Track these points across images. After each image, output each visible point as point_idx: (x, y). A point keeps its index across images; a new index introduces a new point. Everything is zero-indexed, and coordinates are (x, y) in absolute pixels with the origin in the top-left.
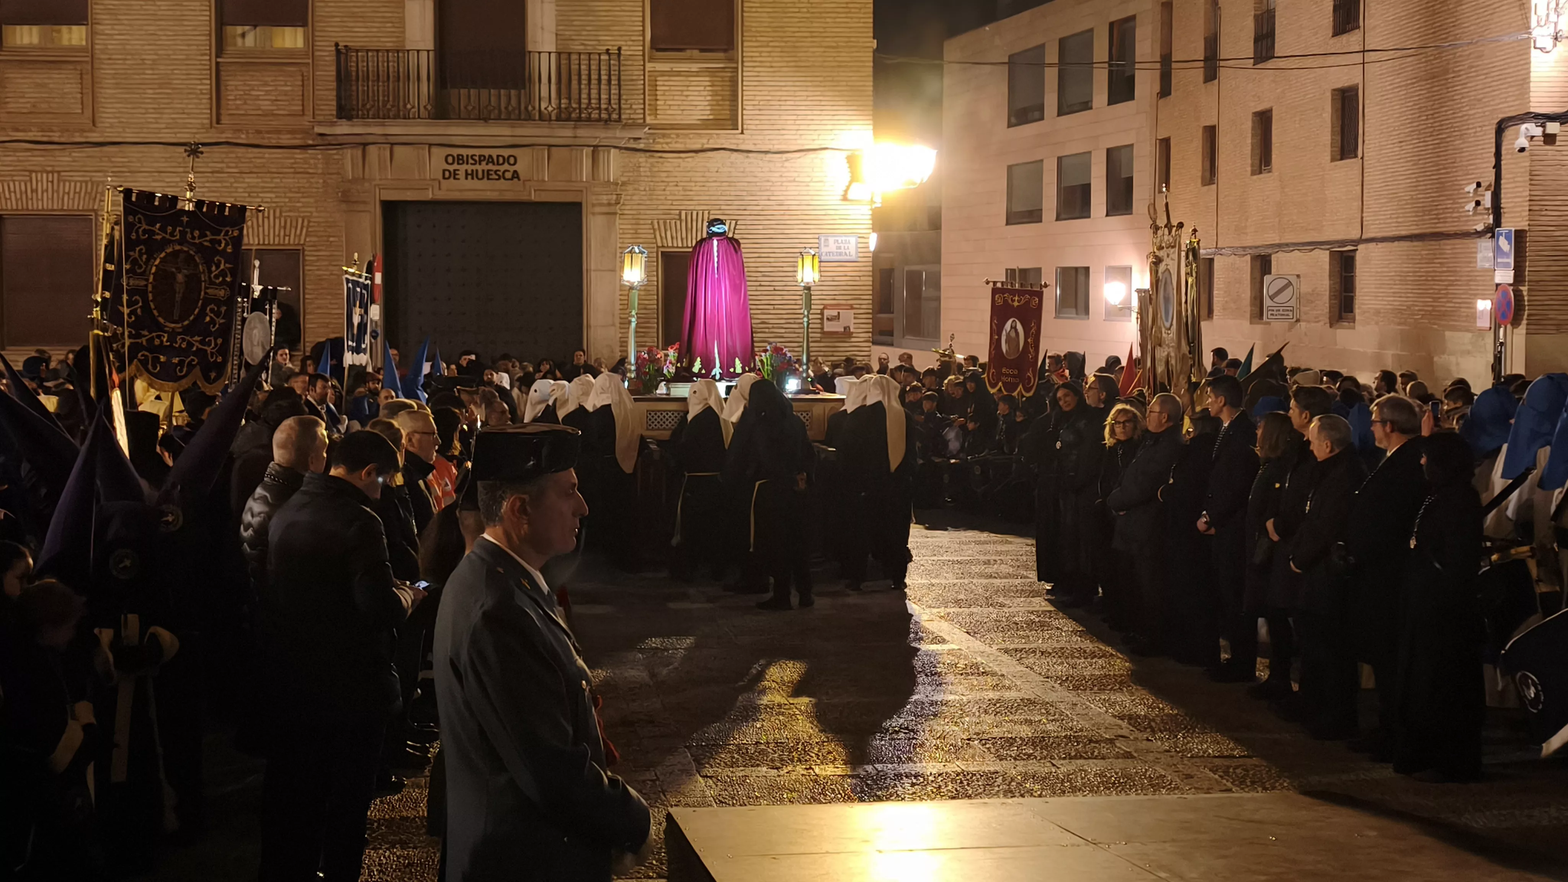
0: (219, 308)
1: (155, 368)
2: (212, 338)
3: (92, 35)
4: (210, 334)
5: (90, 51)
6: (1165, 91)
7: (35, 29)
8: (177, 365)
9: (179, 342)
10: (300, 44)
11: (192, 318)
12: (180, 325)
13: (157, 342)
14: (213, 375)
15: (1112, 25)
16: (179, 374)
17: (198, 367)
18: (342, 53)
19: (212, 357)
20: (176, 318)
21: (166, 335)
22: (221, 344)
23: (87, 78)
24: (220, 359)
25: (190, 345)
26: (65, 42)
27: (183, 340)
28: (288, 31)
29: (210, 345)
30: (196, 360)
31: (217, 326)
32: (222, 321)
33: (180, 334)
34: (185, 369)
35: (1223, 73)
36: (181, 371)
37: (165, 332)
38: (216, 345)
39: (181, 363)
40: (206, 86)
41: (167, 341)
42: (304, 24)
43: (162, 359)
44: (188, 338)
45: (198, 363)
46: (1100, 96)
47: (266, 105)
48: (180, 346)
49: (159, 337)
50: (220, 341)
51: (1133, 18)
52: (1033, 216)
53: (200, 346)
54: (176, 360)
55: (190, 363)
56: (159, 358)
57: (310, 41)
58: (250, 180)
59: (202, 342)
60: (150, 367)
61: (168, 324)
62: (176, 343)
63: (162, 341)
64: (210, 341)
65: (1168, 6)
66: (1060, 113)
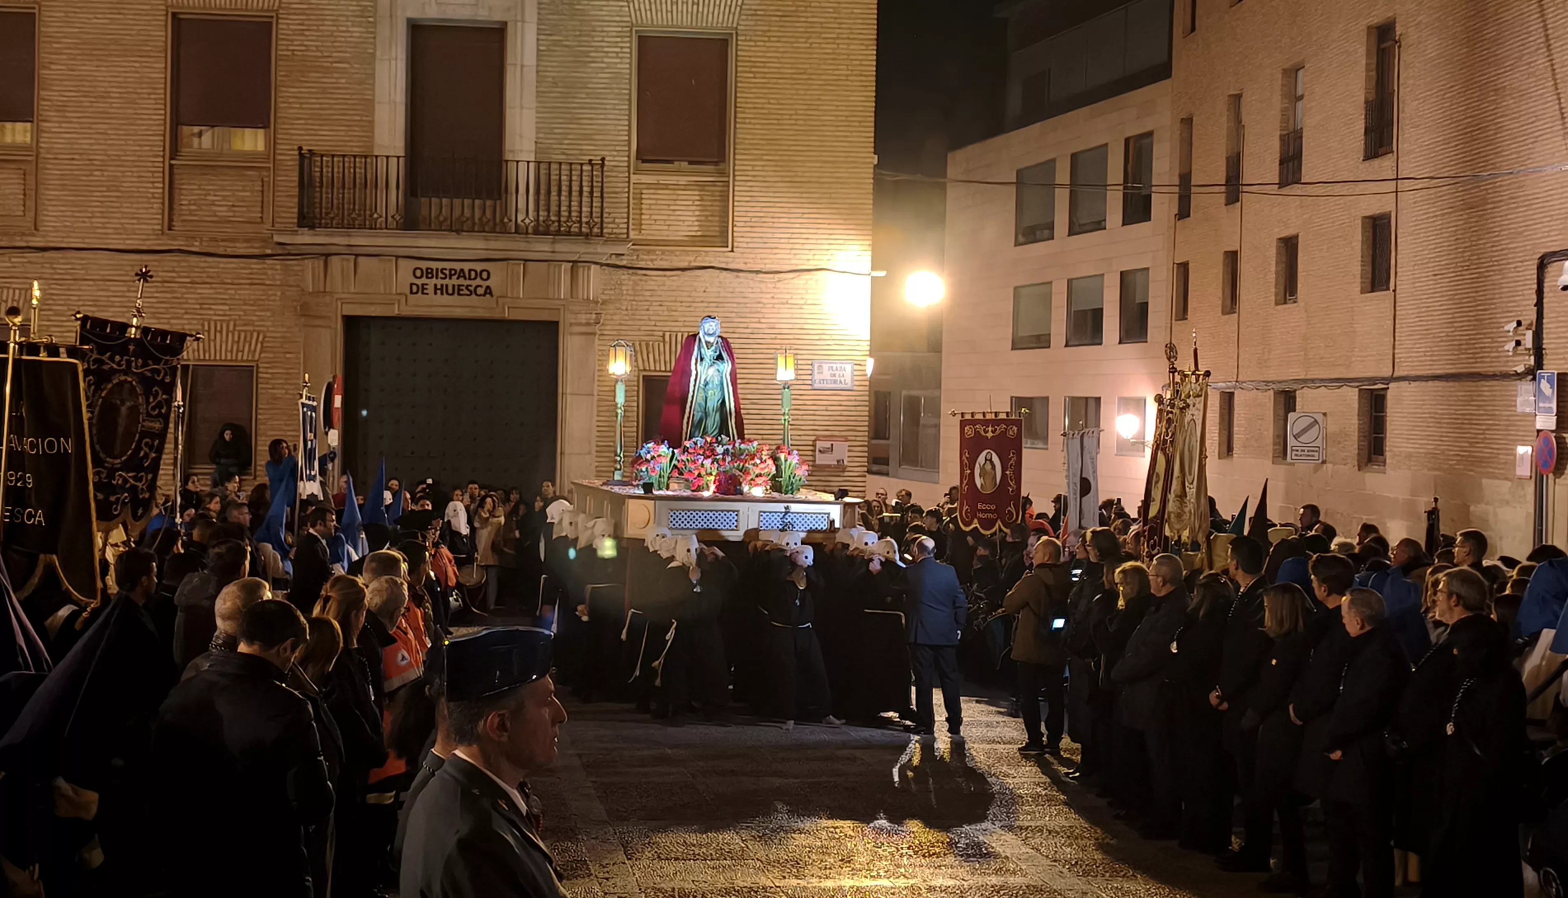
0: (153, 442)
2: (143, 474)
3: (37, 133)
4: (142, 469)
5: (35, 150)
6: (1184, 212)
8: (114, 503)
9: (117, 479)
10: (261, 147)
11: (128, 453)
12: (119, 460)
15: (1127, 141)
16: (114, 513)
17: (129, 504)
18: (305, 158)
19: (142, 494)
20: (116, 452)
21: (105, 471)
22: (151, 480)
23: (31, 180)
25: (125, 481)
26: (8, 140)
27: (120, 477)
28: (248, 133)
29: (141, 481)
30: (129, 498)
31: (150, 460)
33: (118, 470)
34: (119, 508)
35: (1245, 198)
36: (116, 510)
37: (104, 469)
38: (146, 480)
39: (117, 501)
40: (158, 188)
41: (105, 478)
42: (266, 126)
44: (125, 474)
45: (131, 501)
46: (1114, 216)
47: (222, 211)
48: (118, 482)
49: (98, 473)
50: (150, 476)
51: (1150, 134)
52: (1042, 341)
53: (133, 483)
54: (113, 498)
55: (123, 501)
57: (272, 143)
58: (205, 291)
59: (135, 478)
61: (108, 459)
62: (114, 479)
63: (100, 478)
65: (1188, 122)
66: (1071, 233)
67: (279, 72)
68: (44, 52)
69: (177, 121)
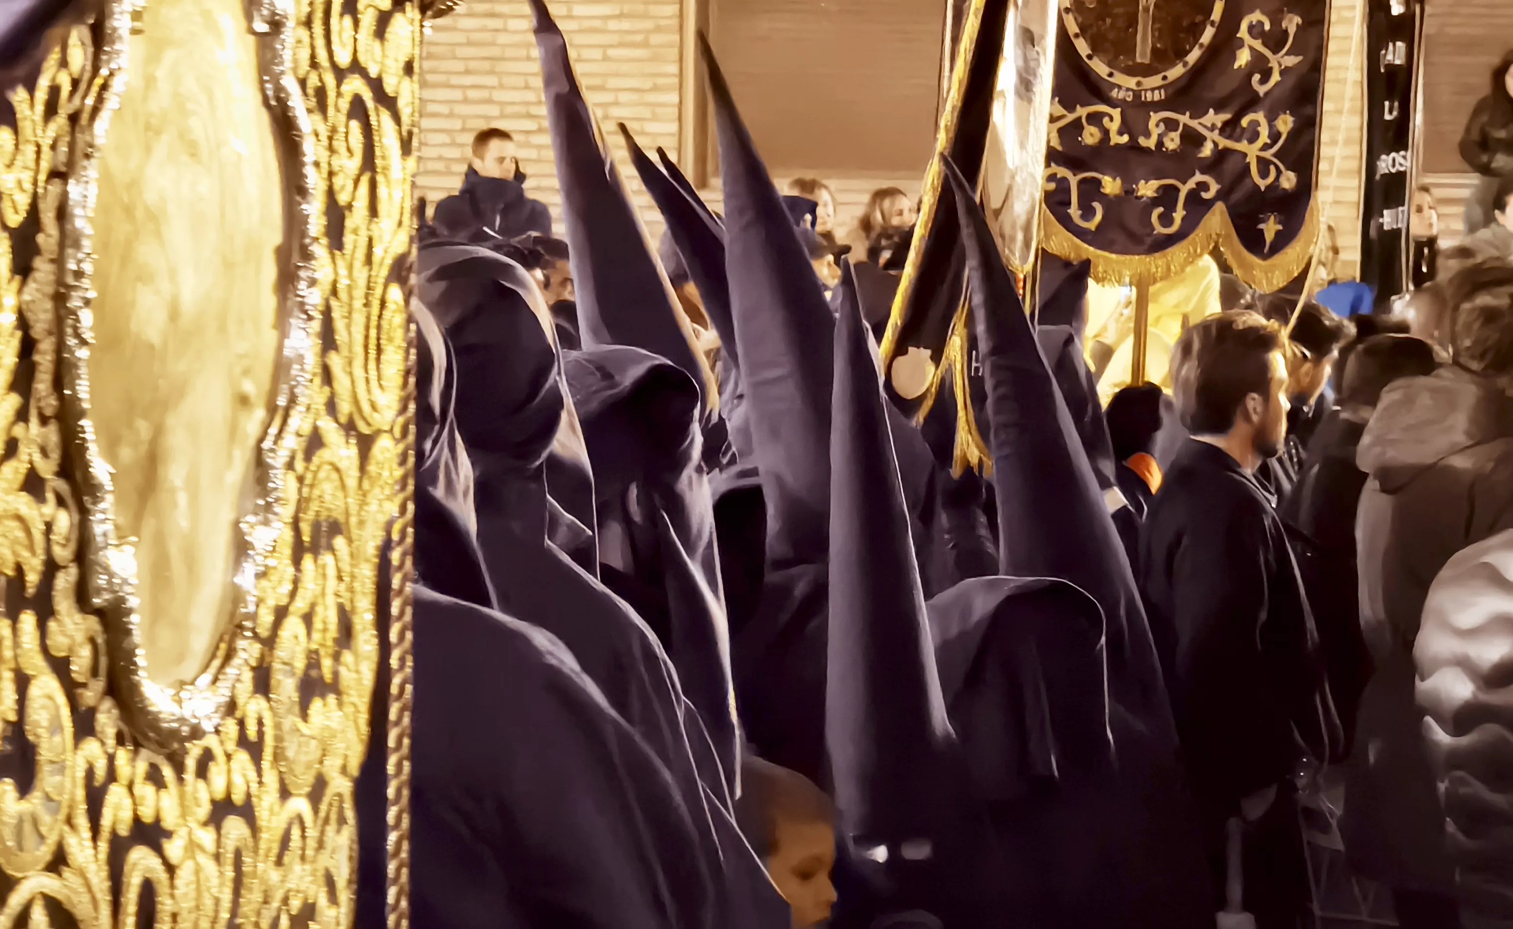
0: (1276, 22)
1: (1087, 212)
2: (1260, 116)
4: (1252, 102)
8: (1155, 202)
9: (1155, 132)
11: (1194, 56)
12: (1155, 81)
13: (1090, 136)
14: (1270, 228)
16: (1159, 229)
17: (1220, 206)
19: (1264, 174)
20: (1143, 55)
21: (1116, 113)
22: (1294, 134)
24: (1289, 180)
25: (1193, 139)
27: (1171, 125)
29: (1254, 137)
30: (1214, 187)
31: (1276, 77)
32: (1291, 61)
33: (1158, 106)
34: (1179, 215)
36: (1166, 220)
37: (1112, 104)
38: (1275, 136)
39: (1167, 197)
41: (1120, 133)
43: (1111, 185)
44: (1184, 119)
45: (1219, 196)
48: (1160, 144)
49: (1095, 119)
50: (1285, 123)
53: (1224, 143)
54: (1147, 189)
55: (1194, 198)
56: (1098, 183)
59: (1230, 129)
60: (1074, 211)
61: (1120, 78)
62: (1148, 135)
63: (1106, 132)
64: (1255, 124)
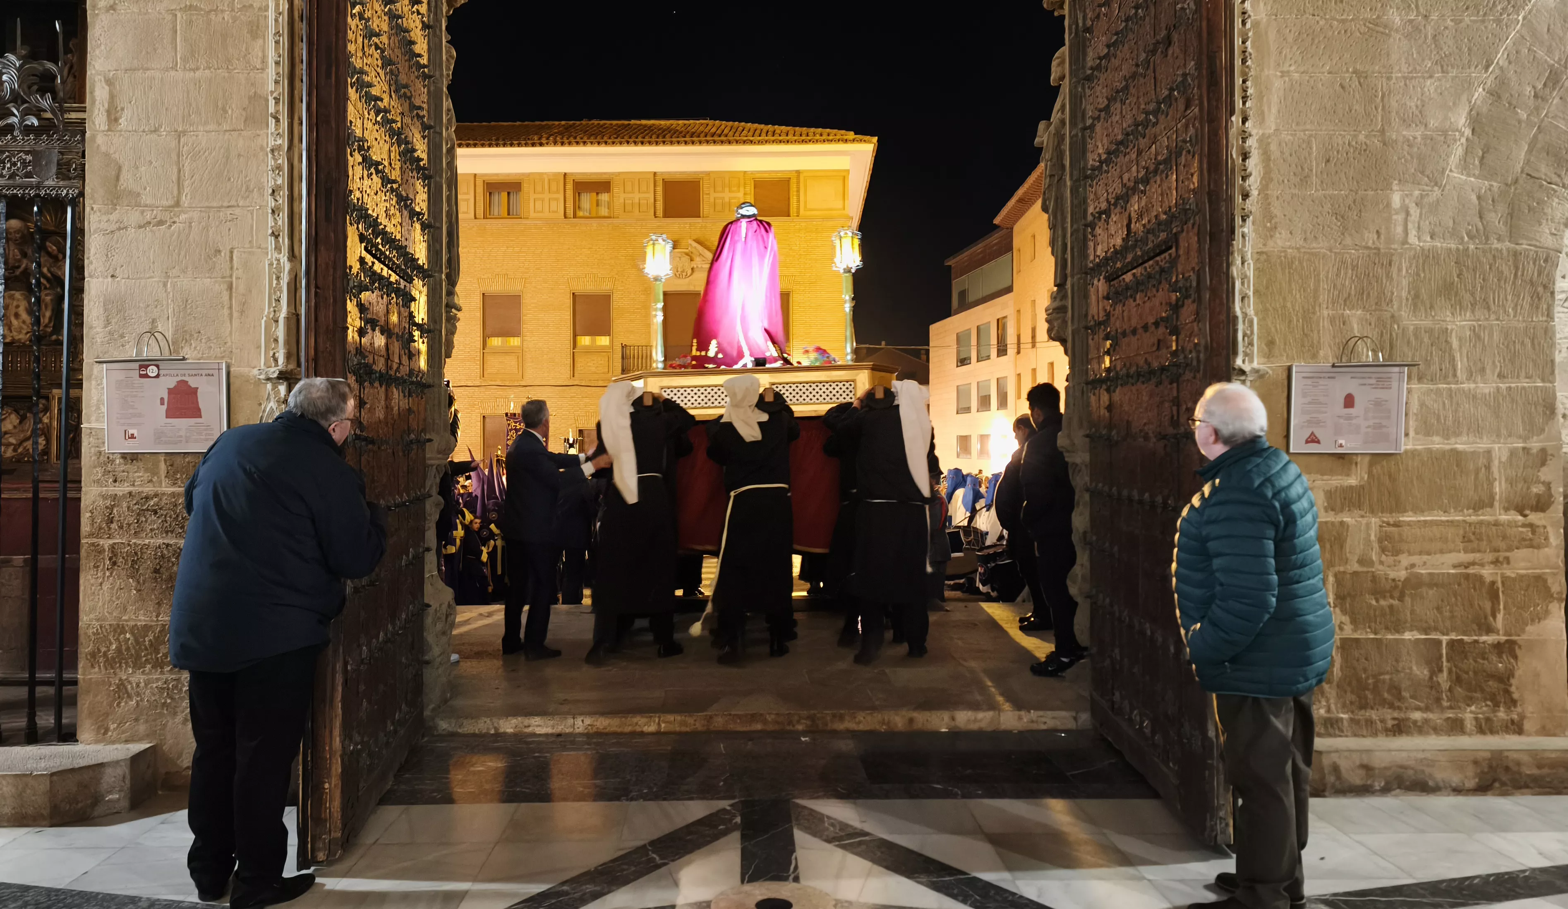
3: (522, 341)
5: (521, 348)
6: (1018, 352)
7: (500, 339)
10: (608, 343)
15: (998, 320)
18: (624, 347)
23: (520, 359)
26: (512, 344)
28: (603, 338)
35: (1038, 345)
40: (569, 361)
42: (609, 335)
46: (994, 352)
47: (593, 369)
51: (1005, 317)
52: (968, 410)
57: (612, 341)
58: (587, 400)
65: (1019, 311)
66: (978, 361)
67: (614, 314)
68: (524, 310)
69: (575, 336)
